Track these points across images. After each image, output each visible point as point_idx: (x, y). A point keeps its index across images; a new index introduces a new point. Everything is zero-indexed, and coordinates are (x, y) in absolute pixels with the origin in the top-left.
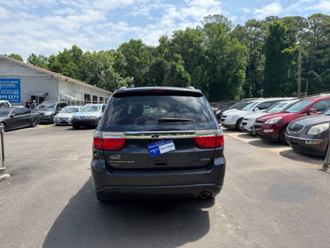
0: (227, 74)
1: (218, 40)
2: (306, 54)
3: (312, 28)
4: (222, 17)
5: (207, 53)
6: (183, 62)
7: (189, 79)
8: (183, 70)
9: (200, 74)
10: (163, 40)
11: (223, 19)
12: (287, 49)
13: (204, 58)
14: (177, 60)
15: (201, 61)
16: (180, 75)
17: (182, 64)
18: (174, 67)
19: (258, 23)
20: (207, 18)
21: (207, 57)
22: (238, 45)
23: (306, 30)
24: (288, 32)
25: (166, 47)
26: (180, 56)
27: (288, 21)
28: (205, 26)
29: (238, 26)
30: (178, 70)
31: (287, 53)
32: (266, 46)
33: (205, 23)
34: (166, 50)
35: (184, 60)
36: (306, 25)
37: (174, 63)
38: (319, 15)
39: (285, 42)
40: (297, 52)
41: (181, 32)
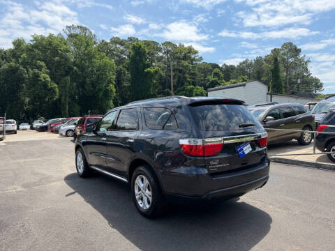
0: (97, 88)
1: (86, 52)
2: (163, 74)
3: (165, 53)
4: (86, 29)
5: (74, 64)
6: (48, 70)
7: (57, 90)
8: (49, 79)
9: (68, 85)
10: (18, 44)
11: (88, 32)
12: (149, 69)
13: (73, 69)
14: (40, 68)
15: (68, 71)
16: (45, 85)
17: (47, 73)
18: (36, 76)
19: (122, 41)
20: (70, 27)
21: (75, 68)
22: (107, 60)
23: (161, 54)
24: (148, 54)
25: (23, 51)
26: (42, 63)
27: (147, 43)
28: (69, 36)
29: (103, 41)
30: (42, 79)
31: (149, 72)
32: (131, 64)
33: (68, 33)
34: (24, 55)
35: (48, 68)
36: (160, 50)
37: (36, 71)
38: (170, 43)
39: (146, 62)
40: (156, 72)
41: (43, 38)
